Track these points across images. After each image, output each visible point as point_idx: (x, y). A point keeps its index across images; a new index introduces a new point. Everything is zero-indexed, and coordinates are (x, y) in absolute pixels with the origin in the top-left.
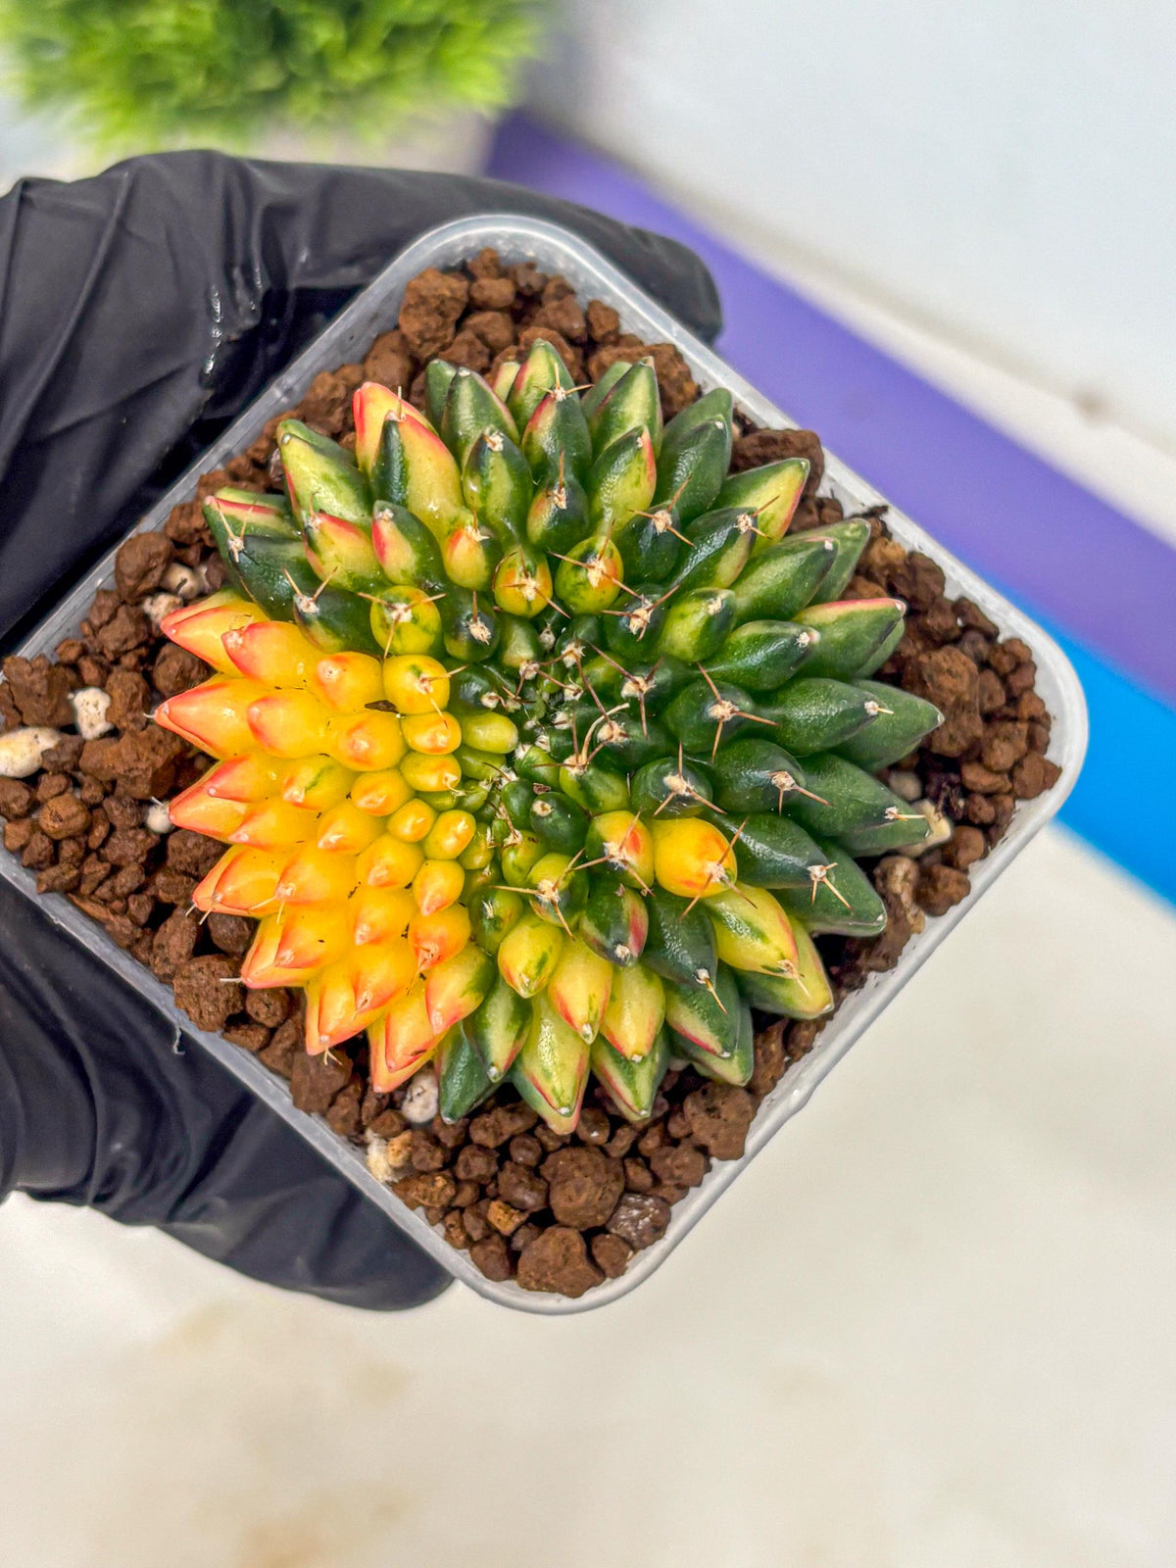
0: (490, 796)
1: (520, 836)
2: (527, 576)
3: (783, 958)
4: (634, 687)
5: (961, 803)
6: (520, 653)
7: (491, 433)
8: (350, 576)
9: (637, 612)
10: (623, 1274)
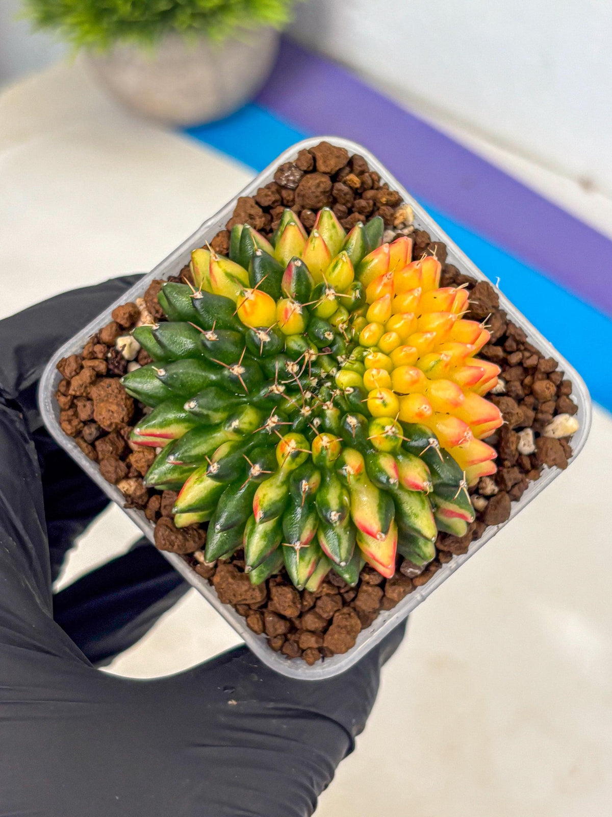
0: (351, 352)
1: (340, 328)
2: (326, 447)
3: (217, 262)
4: (278, 389)
5: (109, 355)
6: (330, 411)
7: (336, 522)
8: (410, 460)
9: (274, 425)
10: (300, 151)
